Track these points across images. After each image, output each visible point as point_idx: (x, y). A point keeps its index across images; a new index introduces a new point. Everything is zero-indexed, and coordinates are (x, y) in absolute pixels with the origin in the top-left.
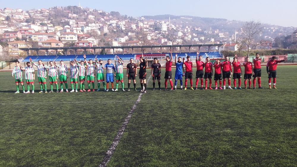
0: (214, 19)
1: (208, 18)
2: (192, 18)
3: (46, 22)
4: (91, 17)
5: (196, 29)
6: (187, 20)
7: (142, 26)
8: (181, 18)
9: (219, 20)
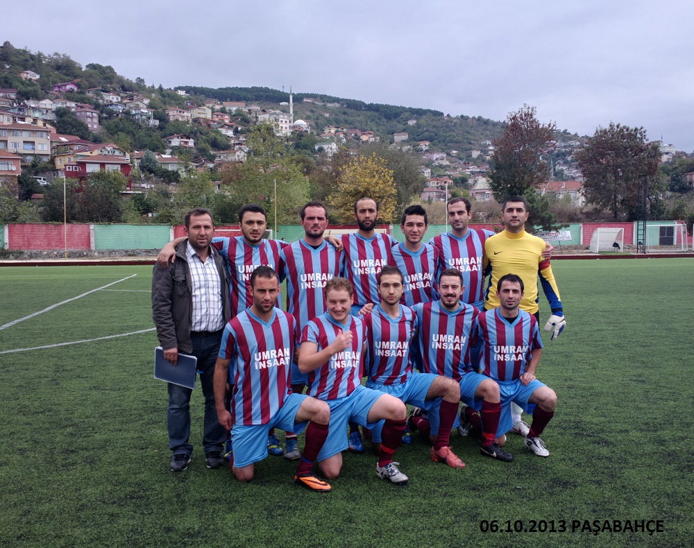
0: (403, 109)
1: (387, 107)
2: (337, 105)
4: (31, 76)
5: (364, 138)
6: (326, 109)
7: (209, 116)
8: (305, 100)
9: (418, 113)
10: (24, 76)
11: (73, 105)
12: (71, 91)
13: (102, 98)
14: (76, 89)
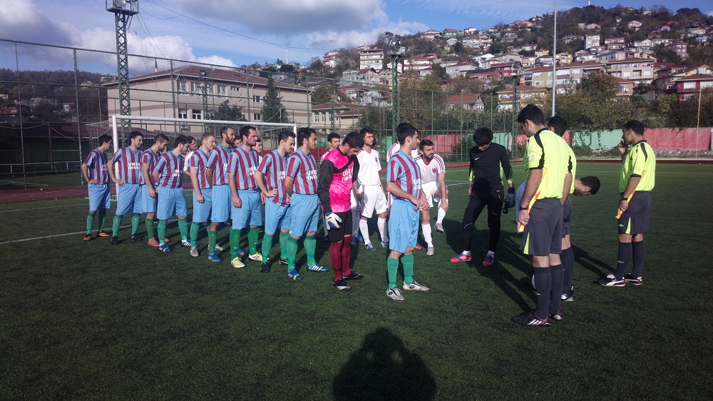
3: (528, 49)
4: (635, 24)
10: (630, 25)
11: (667, 41)
12: (666, 31)
13: (690, 33)
14: (669, 29)
